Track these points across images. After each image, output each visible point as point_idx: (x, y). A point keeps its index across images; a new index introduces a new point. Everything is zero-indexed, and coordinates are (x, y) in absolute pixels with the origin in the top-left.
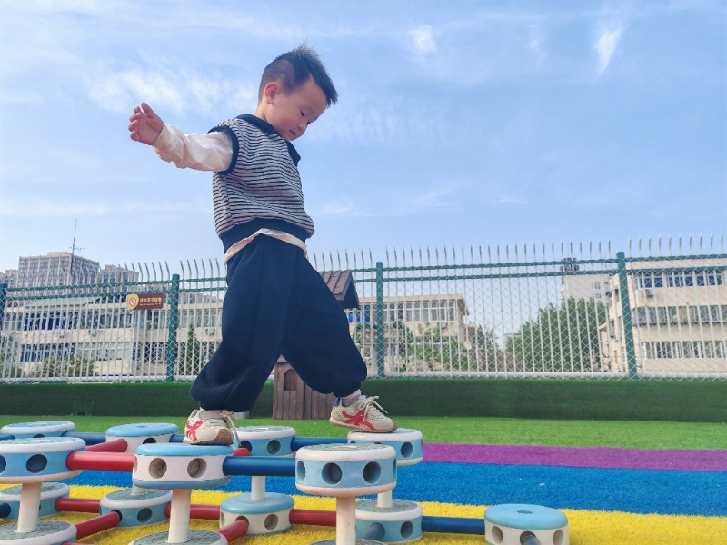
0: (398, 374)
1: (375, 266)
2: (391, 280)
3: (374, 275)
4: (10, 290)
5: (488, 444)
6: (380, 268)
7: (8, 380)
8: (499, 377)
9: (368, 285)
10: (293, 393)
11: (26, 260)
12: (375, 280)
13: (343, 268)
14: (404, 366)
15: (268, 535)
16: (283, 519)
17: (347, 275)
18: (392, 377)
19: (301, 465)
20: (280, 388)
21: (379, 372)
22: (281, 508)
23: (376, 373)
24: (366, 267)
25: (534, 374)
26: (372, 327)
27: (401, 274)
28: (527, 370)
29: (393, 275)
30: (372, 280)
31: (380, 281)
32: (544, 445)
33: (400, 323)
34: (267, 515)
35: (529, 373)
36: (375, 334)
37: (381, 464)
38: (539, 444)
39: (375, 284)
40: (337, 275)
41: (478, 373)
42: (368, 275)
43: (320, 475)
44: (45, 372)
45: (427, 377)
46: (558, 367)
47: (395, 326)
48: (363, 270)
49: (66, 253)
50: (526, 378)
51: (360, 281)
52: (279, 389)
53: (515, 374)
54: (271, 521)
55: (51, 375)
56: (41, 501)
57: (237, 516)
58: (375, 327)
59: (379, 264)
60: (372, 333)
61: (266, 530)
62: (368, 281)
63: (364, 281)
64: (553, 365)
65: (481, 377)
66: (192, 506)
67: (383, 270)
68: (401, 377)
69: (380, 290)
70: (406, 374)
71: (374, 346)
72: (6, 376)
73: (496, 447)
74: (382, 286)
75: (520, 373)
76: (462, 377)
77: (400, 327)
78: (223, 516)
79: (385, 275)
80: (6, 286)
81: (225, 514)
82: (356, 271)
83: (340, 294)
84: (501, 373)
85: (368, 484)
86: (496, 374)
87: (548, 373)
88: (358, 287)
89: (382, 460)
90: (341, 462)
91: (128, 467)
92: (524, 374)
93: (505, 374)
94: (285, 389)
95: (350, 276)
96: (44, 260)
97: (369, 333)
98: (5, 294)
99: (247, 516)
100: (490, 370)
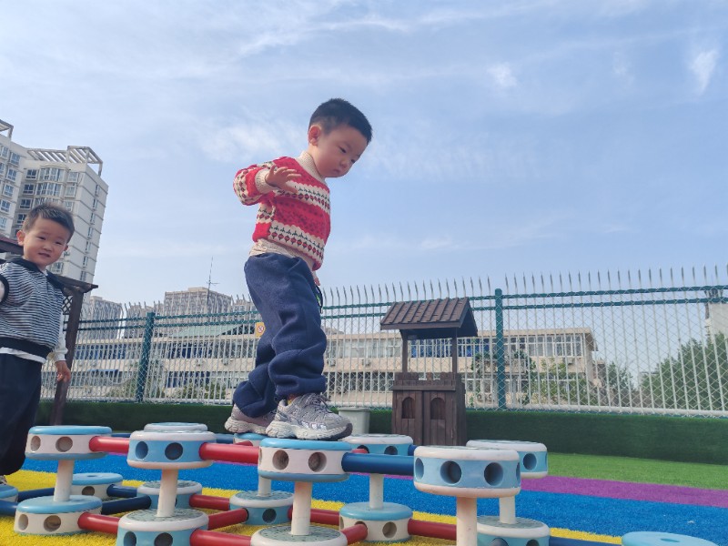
0: (519, 406)
1: (493, 294)
2: (511, 308)
3: (493, 303)
4: (158, 318)
5: (623, 481)
6: (499, 295)
7: (154, 400)
8: (635, 413)
9: (486, 313)
10: (411, 421)
11: (170, 294)
12: (494, 308)
13: (461, 295)
14: (527, 398)
15: (387, 543)
16: (401, 529)
17: (463, 303)
18: (514, 409)
19: (420, 463)
20: (398, 415)
21: (500, 403)
22: (399, 517)
23: (497, 405)
24: (485, 295)
25: (676, 411)
26: (491, 357)
27: (522, 302)
28: (667, 407)
29: (513, 302)
30: (491, 309)
31: (499, 309)
32: (691, 486)
33: (521, 353)
34: (385, 523)
35: (670, 411)
36: (496, 364)
37: (503, 466)
38: (686, 485)
39: (494, 312)
40: (454, 303)
41: (610, 408)
42: (486, 303)
43: (439, 473)
44: (185, 394)
45: (552, 411)
46: (705, 405)
47: (516, 356)
48: (481, 298)
49: (204, 288)
50: (667, 415)
51: (477, 309)
52: (397, 417)
53: (653, 410)
54: (389, 529)
55: (189, 397)
56: (178, 496)
57: (356, 521)
58: (495, 357)
59: (498, 292)
60: (492, 364)
61: (384, 538)
62: (486, 309)
63: (482, 309)
64: (699, 402)
65: (613, 412)
66: (312, 510)
67: (503, 297)
68: (523, 410)
69: (499, 319)
70: (528, 406)
71: (494, 376)
72: (153, 396)
73: (634, 484)
74: (501, 314)
75: (659, 410)
76: (591, 412)
77: (522, 357)
78: (342, 520)
79: (505, 302)
80: (153, 314)
81: (344, 518)
82: (473, 298)
83: (457, 321)
84: (636, 409)
85: (489, 485)
86: (630, 409)
87: (694, 411)
88: (477, 315)
89: (505, 462)
90: (460, 461)
91: (253, 460)
92: (664, 411)
93: (641, 410)
94: (404, 416)
95: (468, 304)
96: (186, 295)
97: (488, 363)
98: (153, 322)
99: (365, 522)
100: (623, 405)
